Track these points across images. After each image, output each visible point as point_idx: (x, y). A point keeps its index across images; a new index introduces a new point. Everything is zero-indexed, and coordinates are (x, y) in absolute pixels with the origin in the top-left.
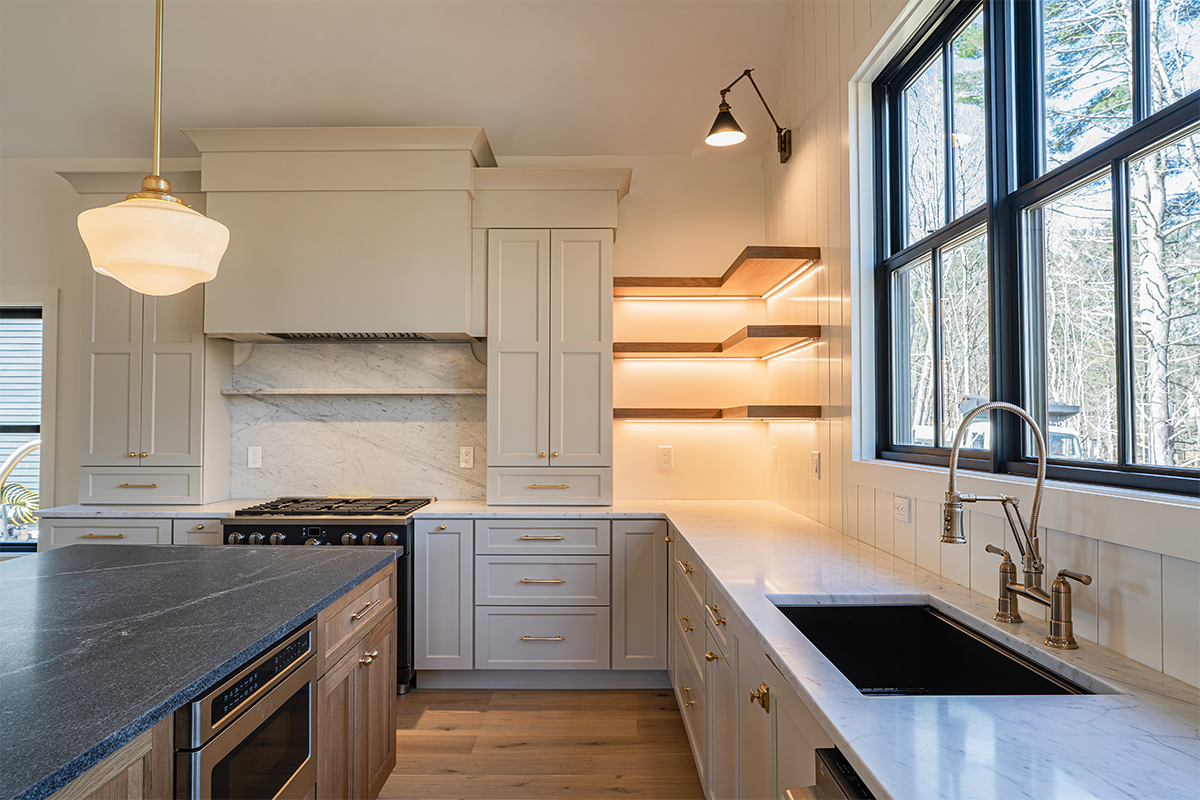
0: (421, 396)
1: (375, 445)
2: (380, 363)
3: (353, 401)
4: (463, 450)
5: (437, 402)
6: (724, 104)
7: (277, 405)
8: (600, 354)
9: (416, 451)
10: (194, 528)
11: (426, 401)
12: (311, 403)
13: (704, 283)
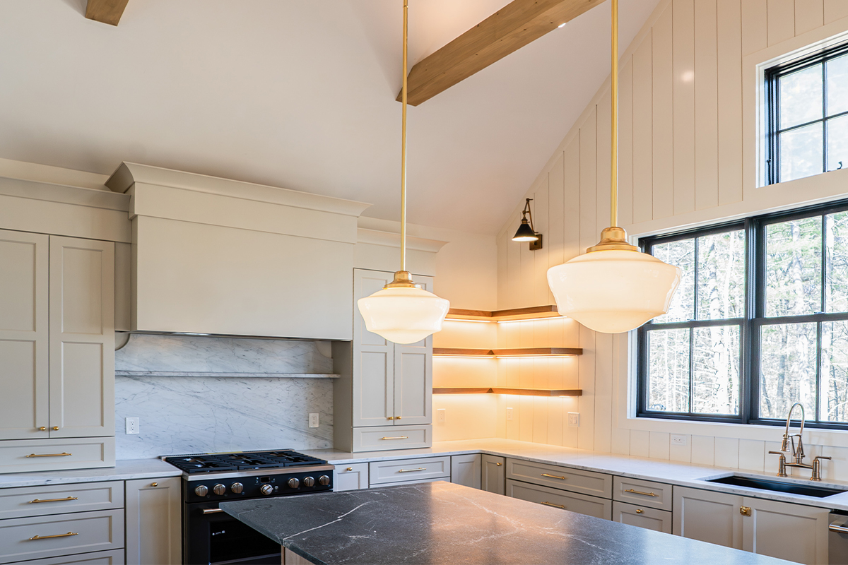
0: (279, 378)
1: (242, 413)
2: (245, 353)
3: (222, 381)
4: (311, 415)
5: (291, 383)
6: (524, 219)
7: (153, 384)
8: (425, 355)
9: (275, 417)
10: (147, 486)
11: (282, 382)
12: (185, 382)
13: (482, 314)
